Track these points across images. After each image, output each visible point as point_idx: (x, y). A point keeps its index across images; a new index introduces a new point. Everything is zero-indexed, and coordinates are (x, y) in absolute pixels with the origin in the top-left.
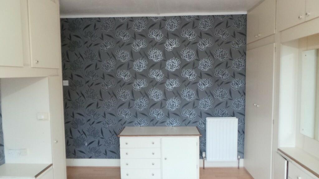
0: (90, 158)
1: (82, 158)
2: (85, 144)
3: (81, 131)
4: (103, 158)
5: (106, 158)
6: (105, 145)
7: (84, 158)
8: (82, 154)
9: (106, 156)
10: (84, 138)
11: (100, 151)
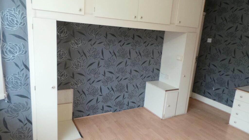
0: (214, 100)
1: (208, 98)
2: (213, 89)
3: (212, 78)
4: (224, 104)
5: (226, 105)
6: (228, 94)
7: (210, 98)
8: (209, 96)
9: (226, 103)
10: (213, 84)
11: (223, 98)
